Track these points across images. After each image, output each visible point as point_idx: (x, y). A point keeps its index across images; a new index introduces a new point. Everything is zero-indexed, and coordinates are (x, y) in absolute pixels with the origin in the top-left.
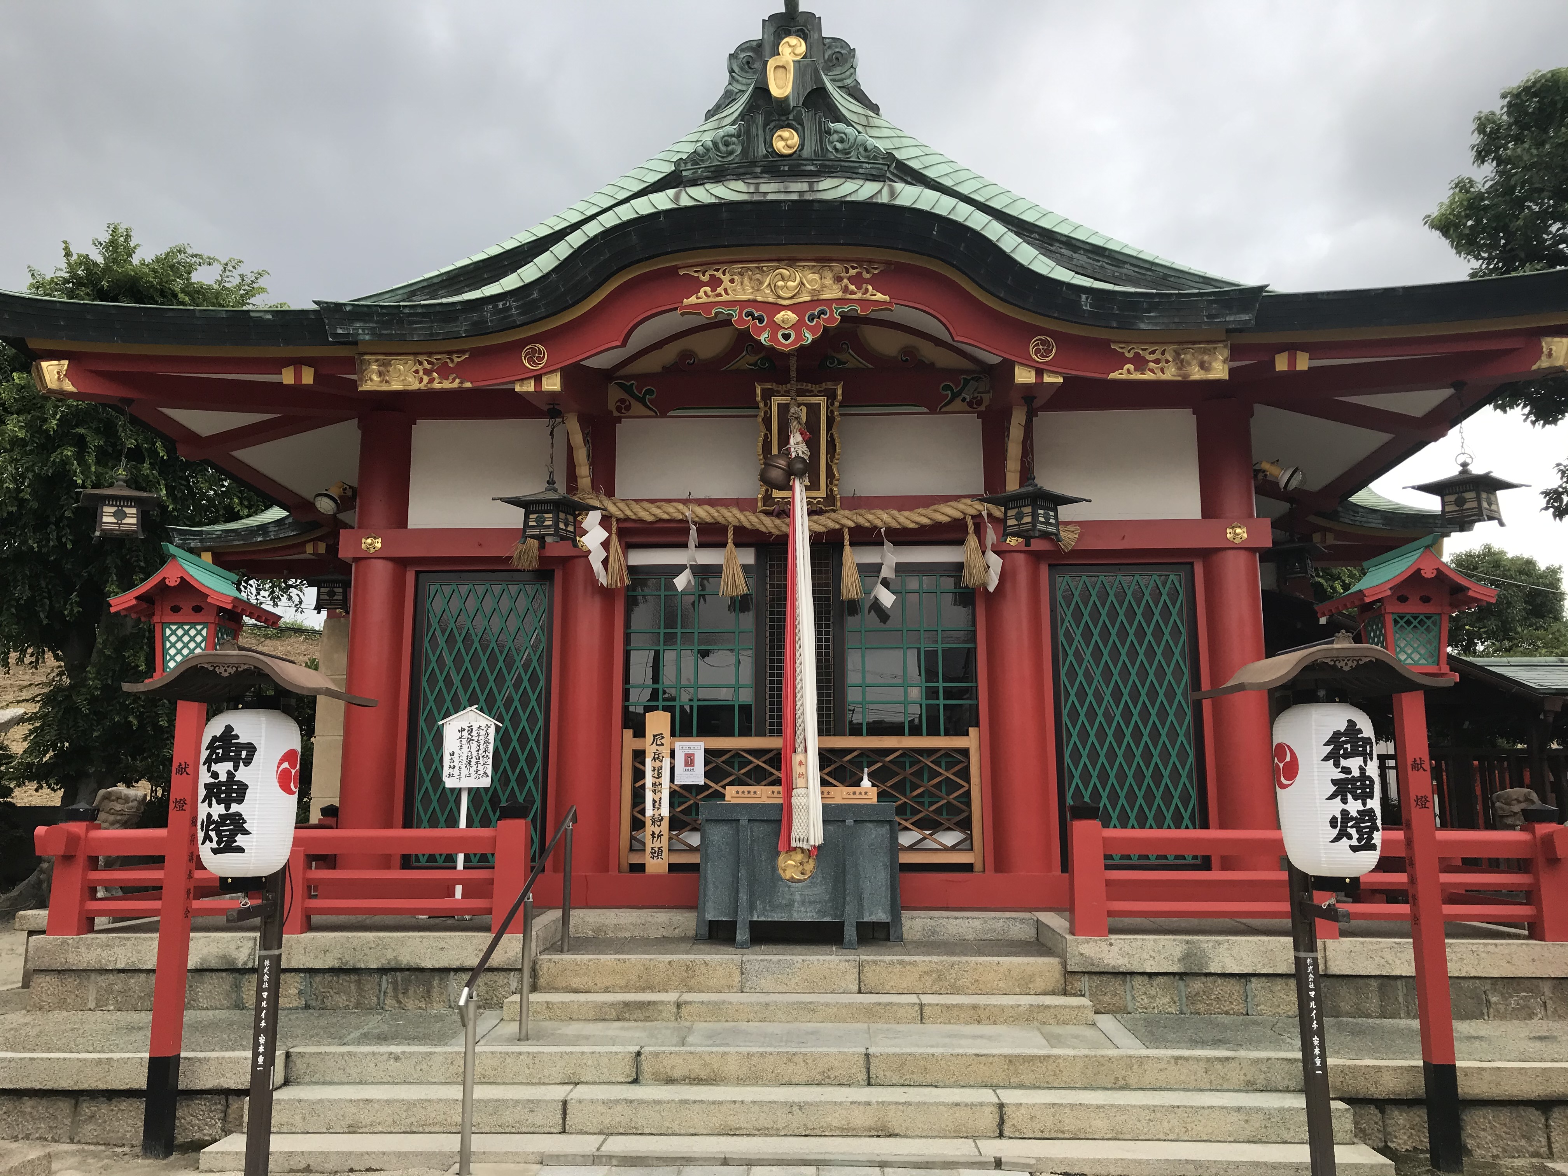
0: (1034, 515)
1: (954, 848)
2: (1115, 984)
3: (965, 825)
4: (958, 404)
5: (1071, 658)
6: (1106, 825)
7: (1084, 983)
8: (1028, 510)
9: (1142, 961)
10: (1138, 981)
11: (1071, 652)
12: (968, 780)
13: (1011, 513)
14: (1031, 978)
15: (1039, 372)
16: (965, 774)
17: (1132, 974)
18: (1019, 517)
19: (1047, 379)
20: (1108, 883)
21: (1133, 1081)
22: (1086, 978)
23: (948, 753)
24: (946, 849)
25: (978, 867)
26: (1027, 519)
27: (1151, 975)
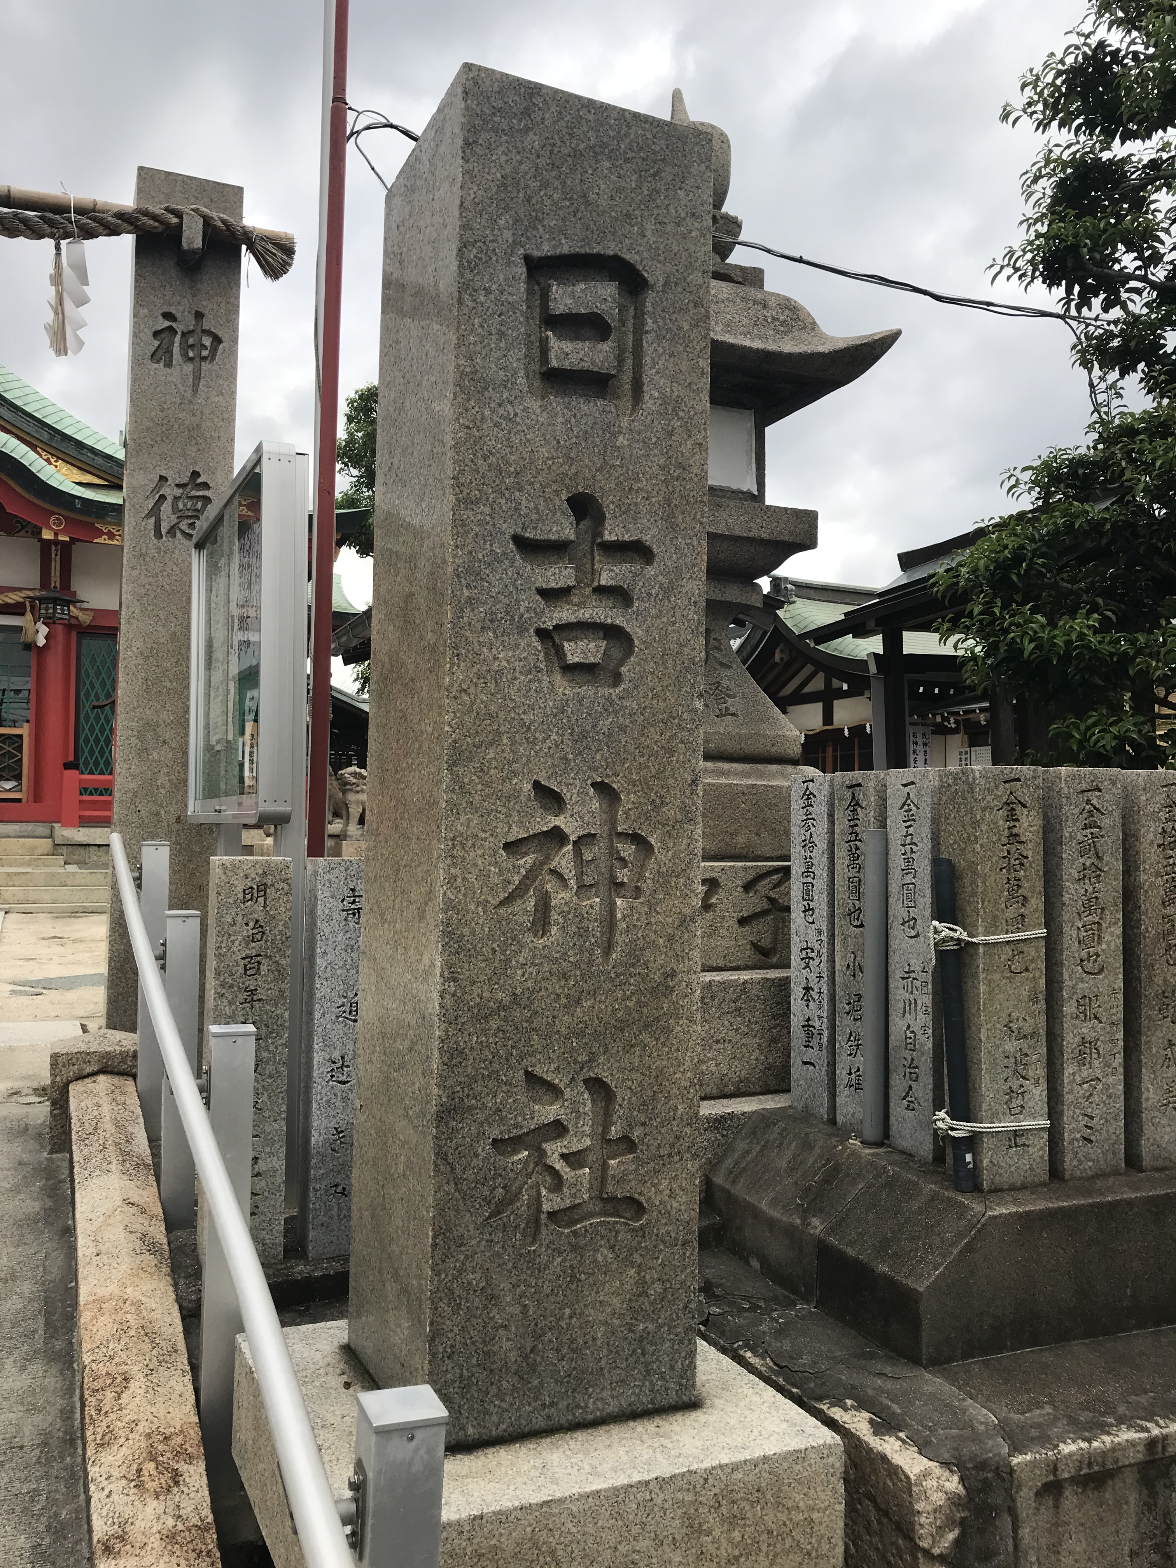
0: (55, 609)
1: (10, 790)
2: (81, 850)
3: (18, 777)
4: (23, 533)
5: (88, 686)
6: (82, 773)
7: (64, 850)
8: (51, 606)
9: (95, 839)
10: (92, 849)
11: (88, 683)
12: (21, 753)
13: (43, 606)
14: (36, 848)
15: (56, 534)
16: (20, 749)
17: (89, 845)
18: (47, 609)
19: (61, 538)
20: (81, 802)
21: (69, 883)
22: (64, 848)
23: (9, 737)
24: (7, 791)
25: (24, 801)
26: (51, 611)
27: (99, 846)
